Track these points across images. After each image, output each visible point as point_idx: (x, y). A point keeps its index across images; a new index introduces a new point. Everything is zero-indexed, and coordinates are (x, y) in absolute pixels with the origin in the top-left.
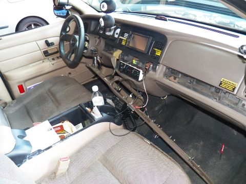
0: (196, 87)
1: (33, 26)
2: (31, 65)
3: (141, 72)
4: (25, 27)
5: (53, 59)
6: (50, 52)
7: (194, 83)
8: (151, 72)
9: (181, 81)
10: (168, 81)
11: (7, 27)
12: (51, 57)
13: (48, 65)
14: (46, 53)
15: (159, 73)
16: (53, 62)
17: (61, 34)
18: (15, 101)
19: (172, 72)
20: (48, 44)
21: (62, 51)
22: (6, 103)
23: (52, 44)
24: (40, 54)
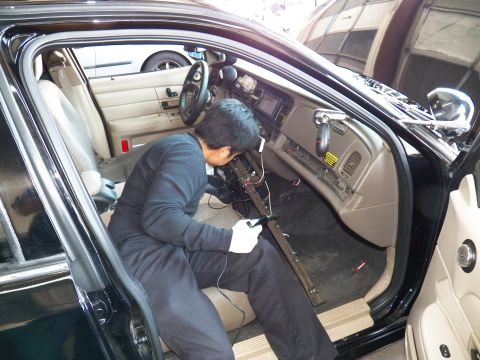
0: (305, 162)
1: (167, 65)
2: (143, 117)
3: (263, 141)
4: (156, 67)
5: (173, 115)
6: (170, 104)
7: (307, 157)
8: (271, 142)
9: (295, 154)
10: (284, 153)
11: (129, 63)
12: (170, 112)
13: (164, 120)
14: (165, 105)
15: (279, 144)
16: (172, 118)
17: (185, 83)
18: (114, 159)
19: (292, 145)
20: (169, 93)
21: (183, 104)
22: (102, 160)
23: (175, 94)
24: (156, 104)
